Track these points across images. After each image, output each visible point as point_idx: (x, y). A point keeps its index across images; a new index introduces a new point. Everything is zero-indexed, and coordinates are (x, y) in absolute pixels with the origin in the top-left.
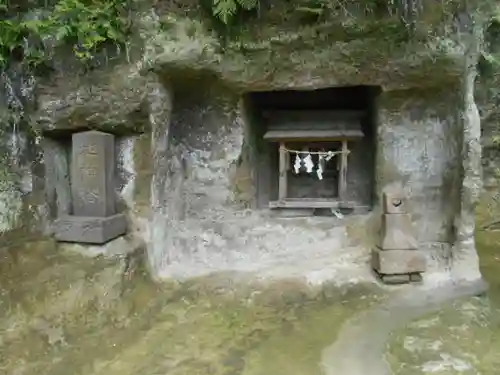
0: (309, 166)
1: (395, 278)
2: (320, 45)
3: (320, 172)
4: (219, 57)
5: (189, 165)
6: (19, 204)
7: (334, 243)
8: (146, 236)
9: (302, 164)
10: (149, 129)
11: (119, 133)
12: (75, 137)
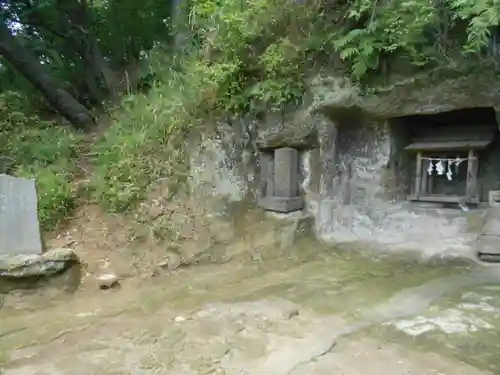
0: (440, 169)
1: (491, 257)
2: (435, 83)
3: (449, 175)
4: (360, 99)
5: (353, 169)
6: (246, 188)
7: (454, 228)
8: (315, 212)
9: (434, 168)
10: (318, 146)
11: (300, 149)
12: (277, 152)
